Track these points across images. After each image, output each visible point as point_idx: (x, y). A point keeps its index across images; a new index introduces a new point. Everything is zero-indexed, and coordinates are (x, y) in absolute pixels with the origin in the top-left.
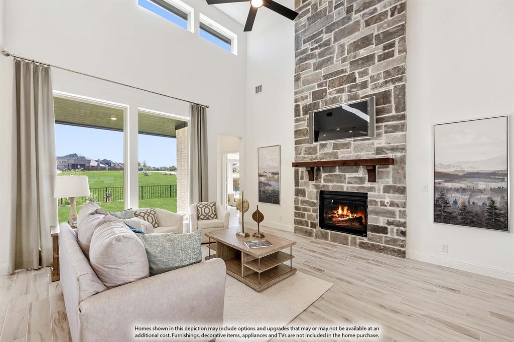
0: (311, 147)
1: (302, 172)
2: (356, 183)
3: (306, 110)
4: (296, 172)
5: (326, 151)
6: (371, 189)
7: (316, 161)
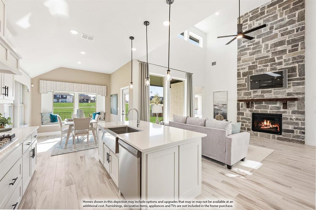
0: (247, 92)
1: (242, 104)
2: (275, 109)
3: (245, 74)
4: (238, 104)
5: (257, 94)
6: (284, 112)
7: (250, 99)
